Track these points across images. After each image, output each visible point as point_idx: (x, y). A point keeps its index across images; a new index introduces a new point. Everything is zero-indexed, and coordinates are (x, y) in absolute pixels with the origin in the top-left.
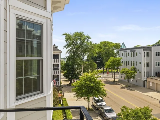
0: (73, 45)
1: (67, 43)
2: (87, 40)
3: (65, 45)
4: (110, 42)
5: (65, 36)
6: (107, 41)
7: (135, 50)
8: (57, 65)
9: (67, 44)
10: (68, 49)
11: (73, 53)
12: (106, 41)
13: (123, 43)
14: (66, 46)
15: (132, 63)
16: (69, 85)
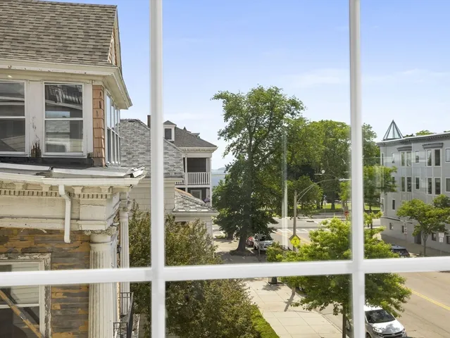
0: (246, 129)
1: (229, 122)
2: (293, 114)
3: (223, 129)
4: (338, 123)
5: (221, 101)
6: (329, 120)
7: (442, 144)
8: (201, 191)
9: (231, 127)
10: (231, 142)
11: (247, 155)
12: (327, 121)
13: (393, 122)
14: (227, 130)
15: (430, 183)
16: (238, 255)
